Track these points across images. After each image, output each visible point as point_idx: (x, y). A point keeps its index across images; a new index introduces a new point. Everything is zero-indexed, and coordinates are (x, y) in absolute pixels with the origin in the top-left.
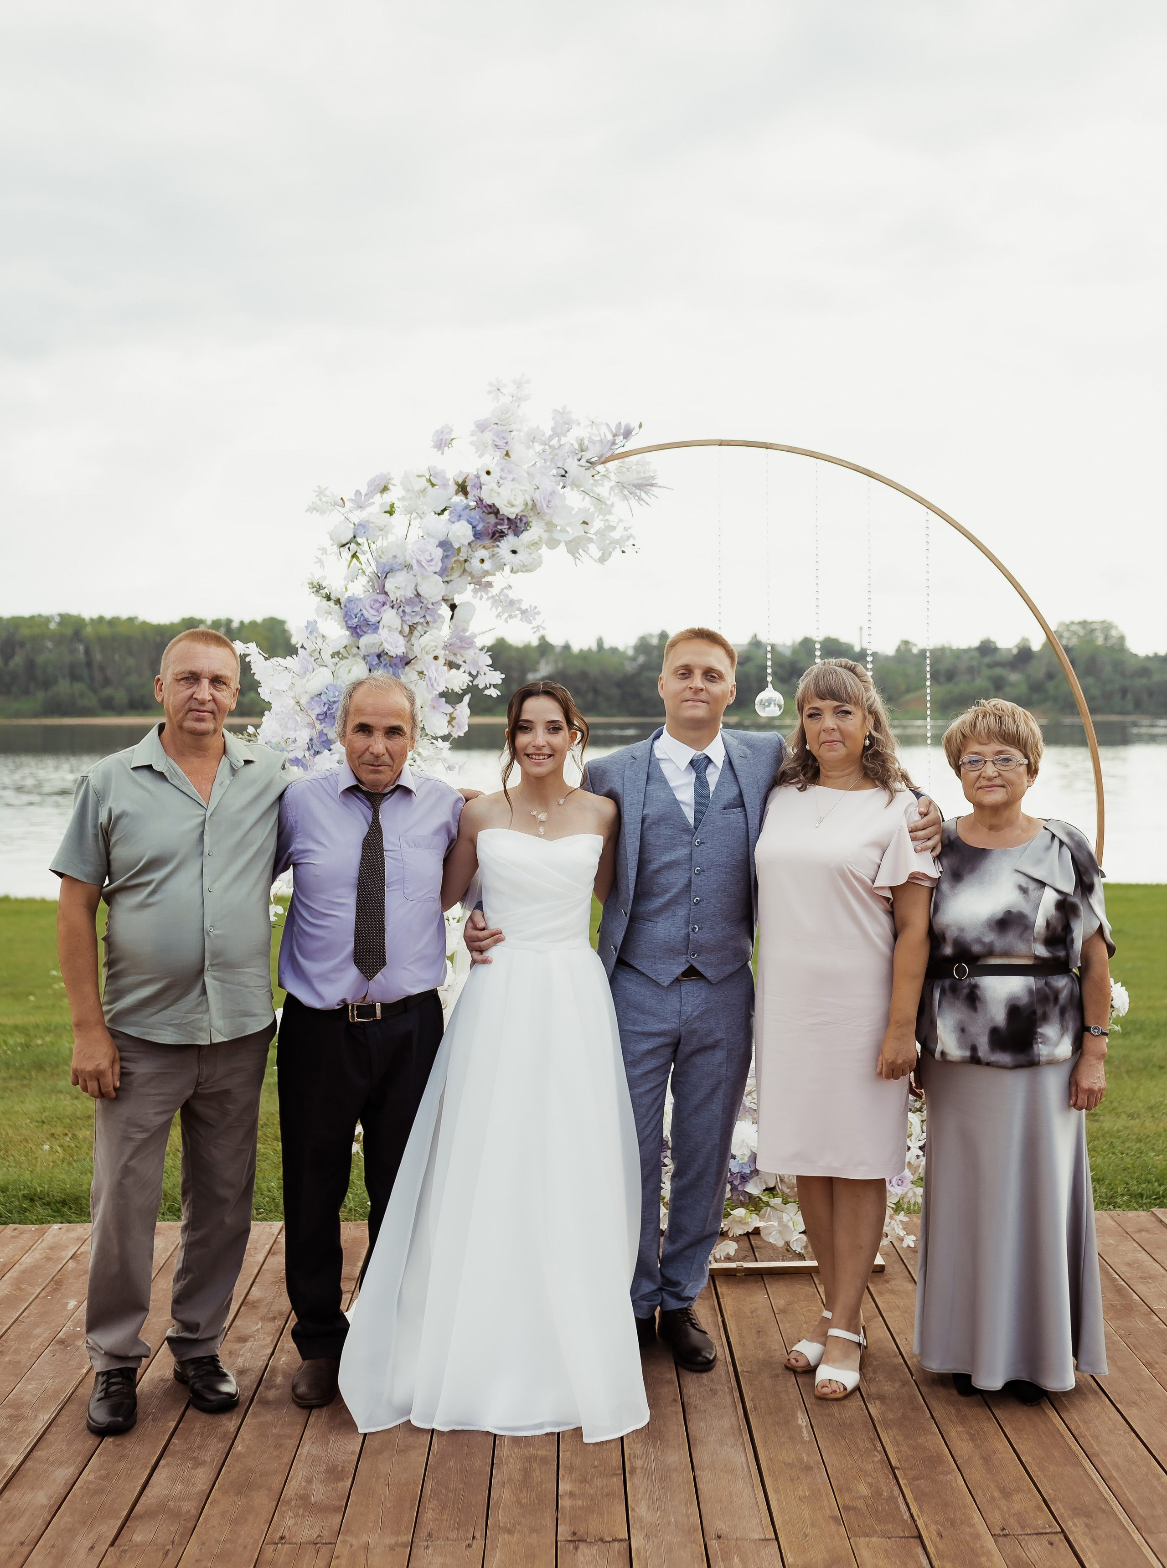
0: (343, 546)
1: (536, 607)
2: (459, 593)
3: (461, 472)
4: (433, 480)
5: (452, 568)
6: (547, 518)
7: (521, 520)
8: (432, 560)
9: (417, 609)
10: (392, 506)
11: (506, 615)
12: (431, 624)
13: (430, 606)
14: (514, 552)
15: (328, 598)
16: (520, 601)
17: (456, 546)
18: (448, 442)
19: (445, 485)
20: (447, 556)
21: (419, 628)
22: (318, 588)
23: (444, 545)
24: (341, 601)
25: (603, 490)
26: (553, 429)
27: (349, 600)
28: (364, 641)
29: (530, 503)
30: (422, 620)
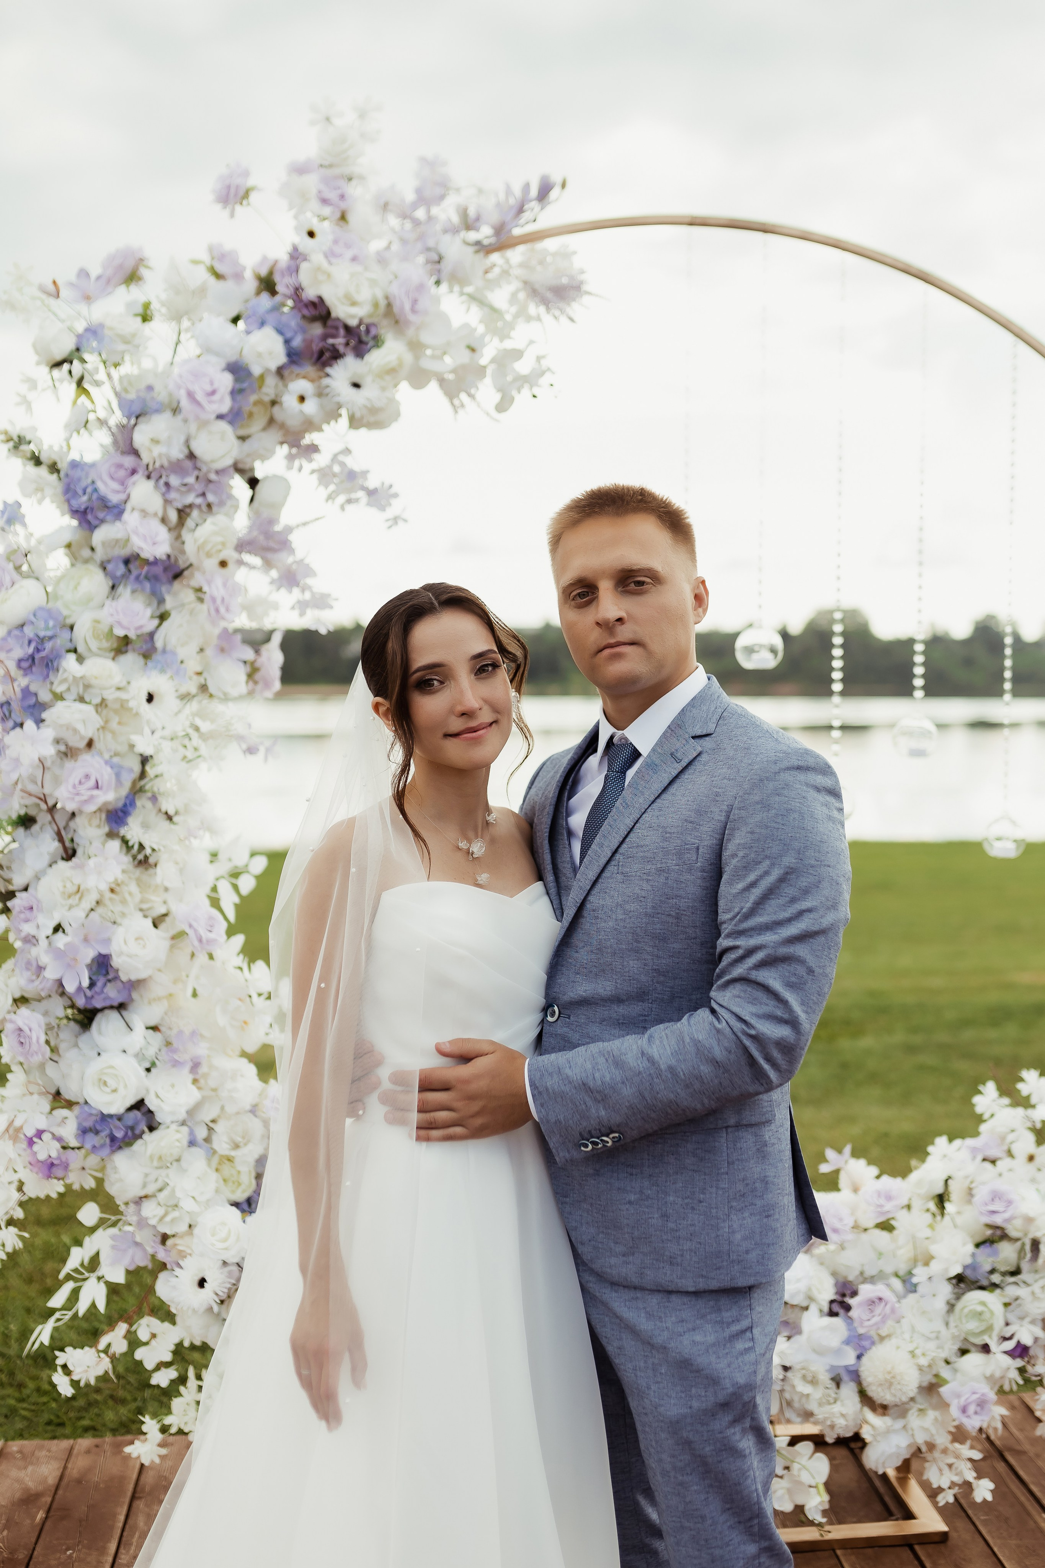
0: (58, 364)
1: (391, 486)
2: (263, 458)
3: (265, 258)
4: (220, 268)
5: (251, 415)
6: (410, 332)
7: (368, 331)
8: (213, 392)
9: (191, 480)
10: (147, 306)
11: (341, 499)
12: (214, 509)
13: (213, 476)
14: (356, 385)
15: (37, 461)
16: (365, 473)
17: (256, 371)
18: (241, 193)
19: (238, 276)
20: (241, 391)
21: (195, 513)
22: (18, 443)
23: (237, 369)
24: (59, 466)
25: (500, 297)
26: (419, 191)
27: (74, 465)
28: (101, 535)
29: (383, 303)
30: (199, 501)
